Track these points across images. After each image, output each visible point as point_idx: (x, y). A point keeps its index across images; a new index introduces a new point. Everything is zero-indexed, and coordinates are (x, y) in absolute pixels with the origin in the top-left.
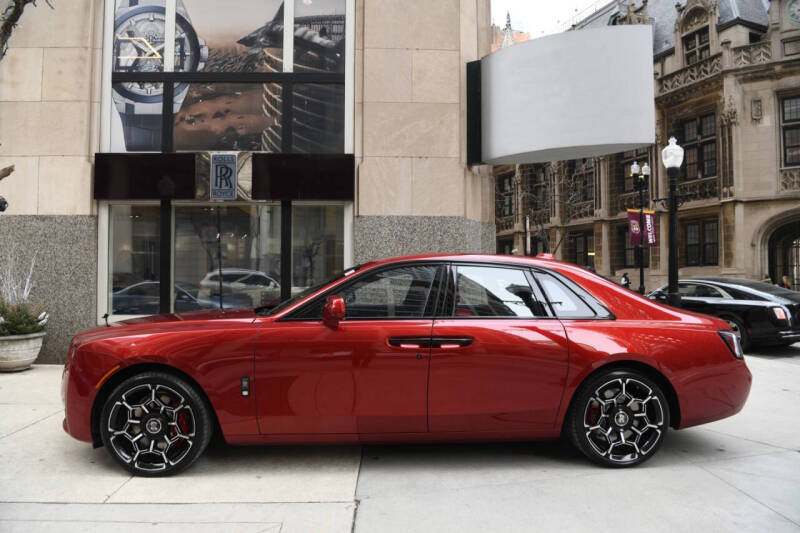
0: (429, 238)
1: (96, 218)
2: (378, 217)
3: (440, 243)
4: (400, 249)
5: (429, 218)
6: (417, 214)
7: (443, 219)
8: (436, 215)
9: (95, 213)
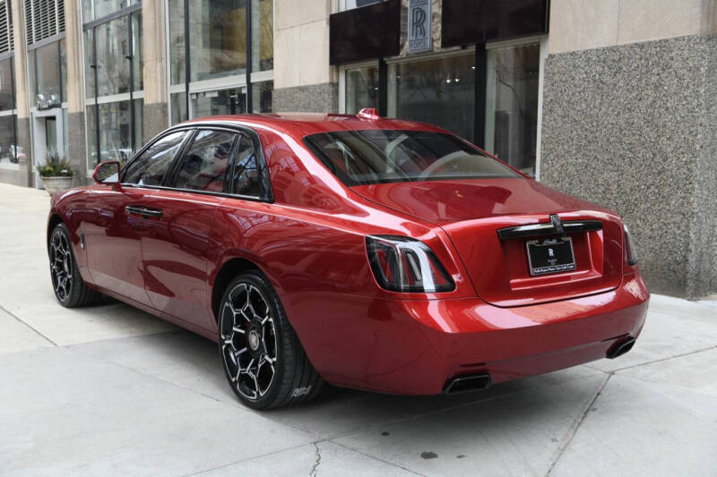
0: (640, 80)
1: (335, 85)
2: (571, 54)
3: (656, 87)
4: (598, 101)
5: (642, 46)
6: (623, 43)
7: (663, 45)
8: (652, 39)
9: (335, 80)
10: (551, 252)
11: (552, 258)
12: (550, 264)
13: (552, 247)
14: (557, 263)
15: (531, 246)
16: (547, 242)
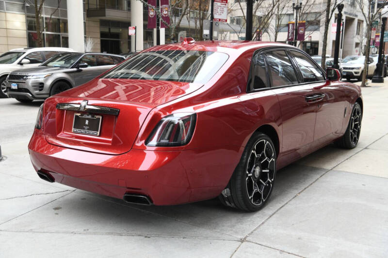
10: (87, 122)
11: (87, 125)
12: (84, 129)
13: (88, 119)
14: (88, 129)
15: (76, 116)
16: (86, 116)
